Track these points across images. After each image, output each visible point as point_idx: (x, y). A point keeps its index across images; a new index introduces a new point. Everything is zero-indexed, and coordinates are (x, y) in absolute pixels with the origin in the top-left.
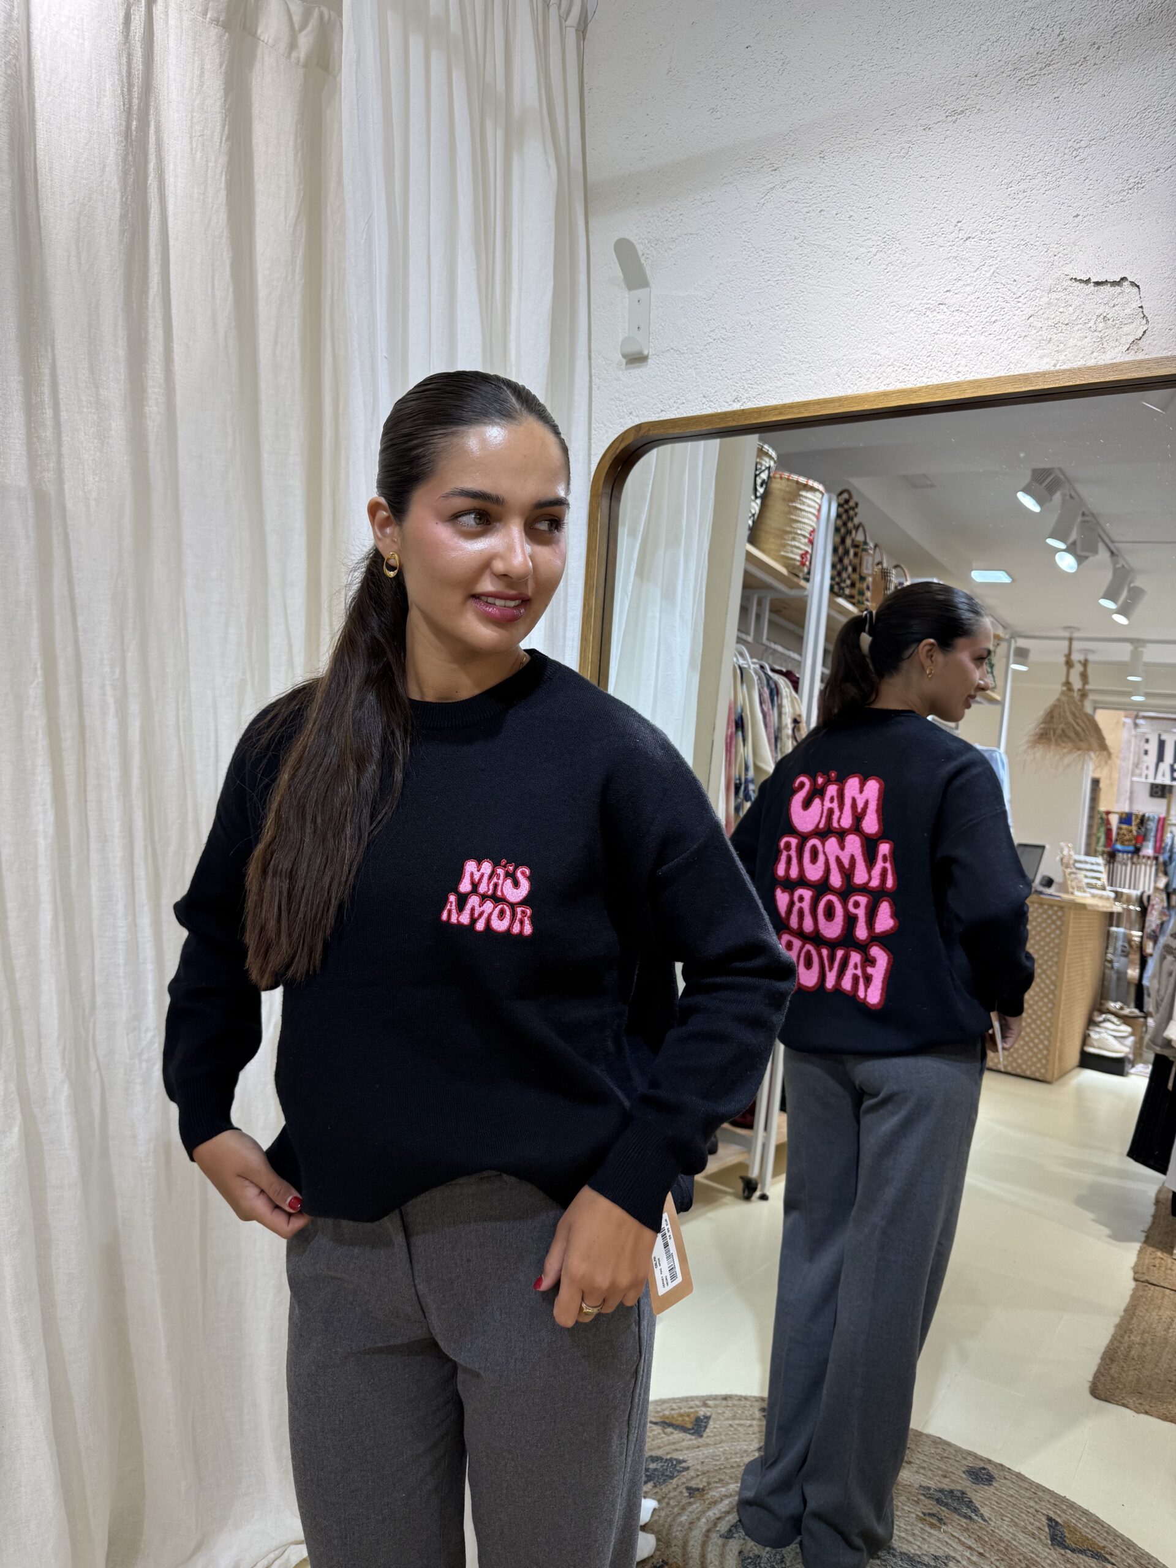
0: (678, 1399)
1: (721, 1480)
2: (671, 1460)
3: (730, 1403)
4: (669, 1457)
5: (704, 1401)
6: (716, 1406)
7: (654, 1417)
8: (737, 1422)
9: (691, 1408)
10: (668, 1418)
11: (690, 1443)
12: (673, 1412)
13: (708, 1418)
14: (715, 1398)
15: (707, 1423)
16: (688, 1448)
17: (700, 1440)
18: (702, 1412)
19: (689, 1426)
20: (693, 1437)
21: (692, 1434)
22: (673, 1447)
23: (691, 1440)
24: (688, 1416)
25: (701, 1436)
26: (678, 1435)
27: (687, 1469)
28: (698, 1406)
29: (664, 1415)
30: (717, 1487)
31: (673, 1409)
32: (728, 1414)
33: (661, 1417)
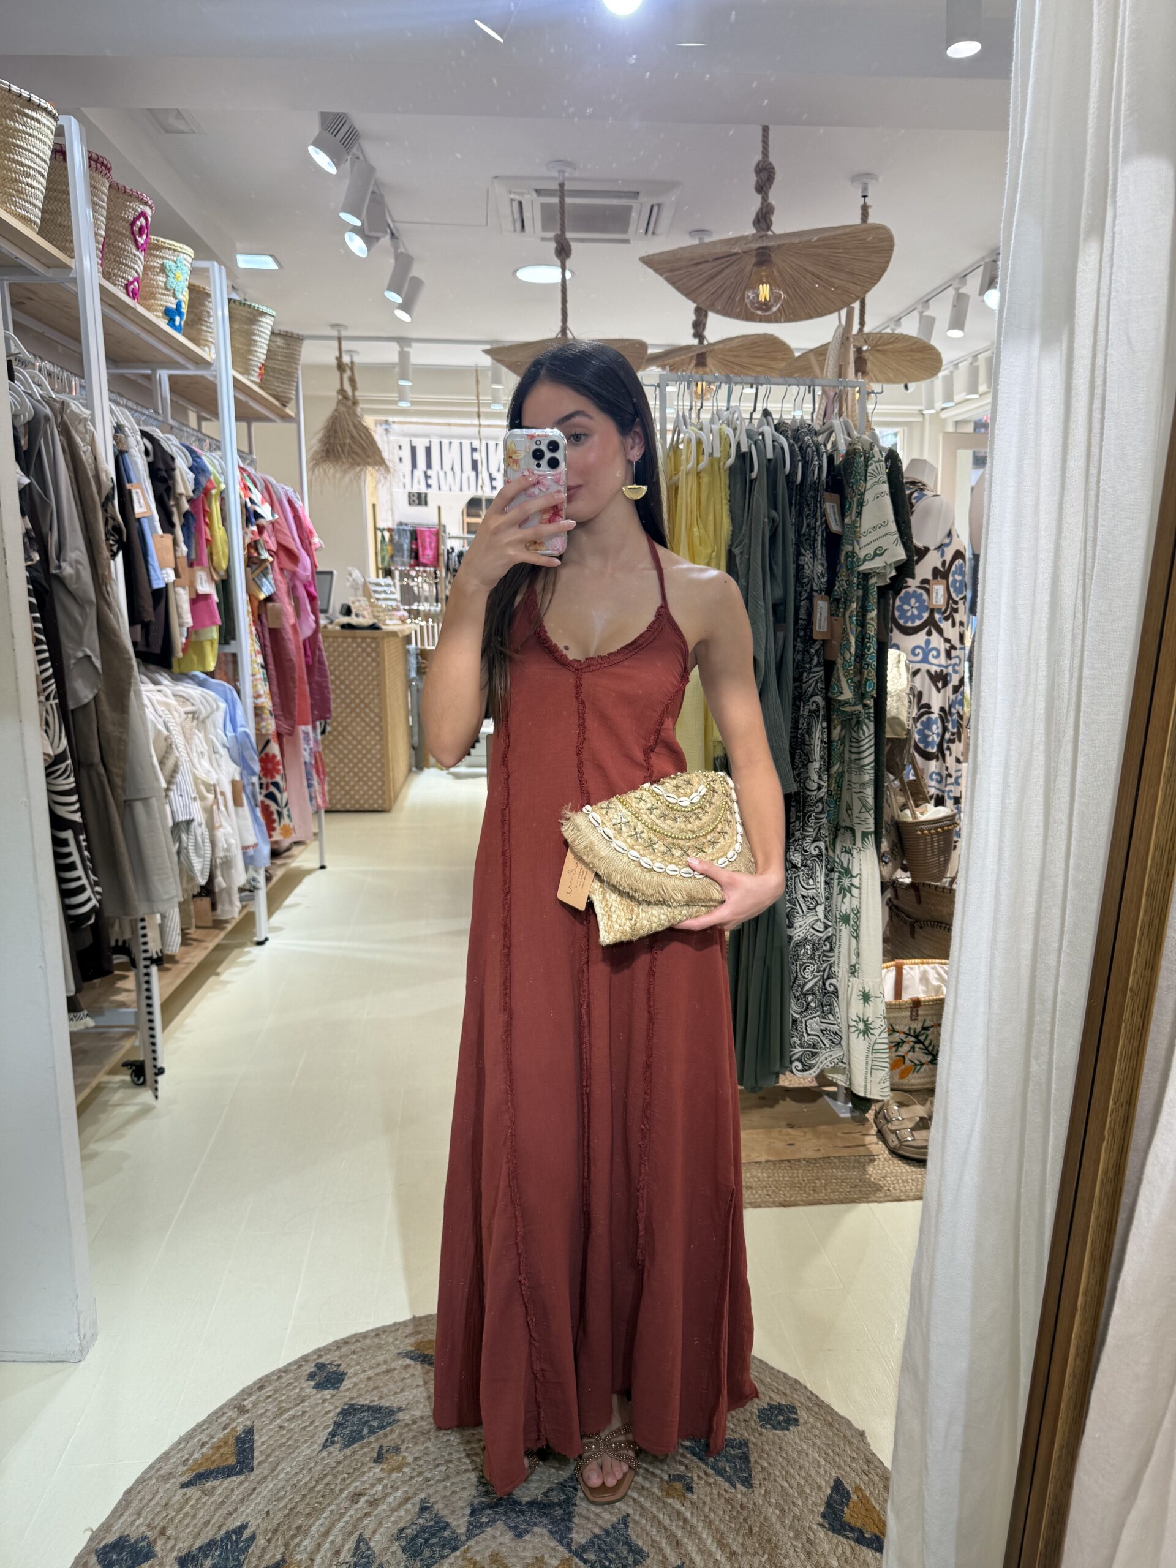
0: (204, 1422)
1: (299, 1528)
2: (228, 1535)
3: (268, 1390)
4: (223, 1532)
5: (238, 1405)
6: (255, 1404)
7: (184, 1473)
8: (286, 1416)
9: (225, 1427)
10: (201, 1465)
11: (241, 1489)
12: (205, 1450)
13: (250, 1432)
14: (247, 1392)
15: (252, 1441)
16: (243, 1500)
17: (252, 1476)
18: (241, 1424)
19: (232, 1461)
20: (242, 1477)
21: (240, 1473)
22: (223, 1512)
23: (241, 1483)
24: (226, 1443)
25: (252, 1469)
26: (222, 1486)
27: (253, 1537)
28: (232, 1420)
29: (195, 1461)
30: (298, 1545)
31: (203, 1445)
32: (272, 1408)
33: (191, 1469)
